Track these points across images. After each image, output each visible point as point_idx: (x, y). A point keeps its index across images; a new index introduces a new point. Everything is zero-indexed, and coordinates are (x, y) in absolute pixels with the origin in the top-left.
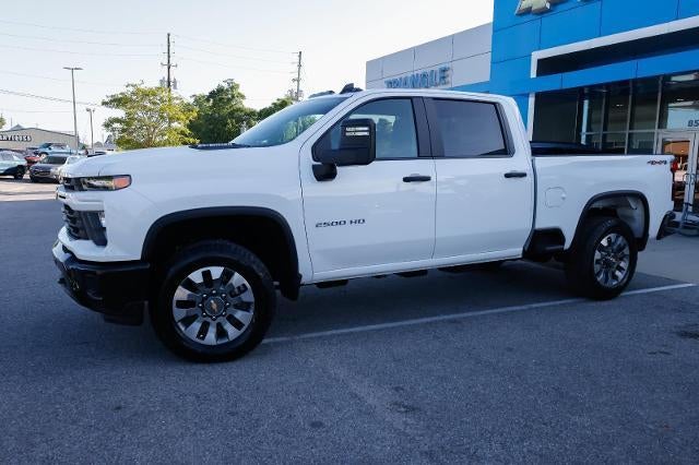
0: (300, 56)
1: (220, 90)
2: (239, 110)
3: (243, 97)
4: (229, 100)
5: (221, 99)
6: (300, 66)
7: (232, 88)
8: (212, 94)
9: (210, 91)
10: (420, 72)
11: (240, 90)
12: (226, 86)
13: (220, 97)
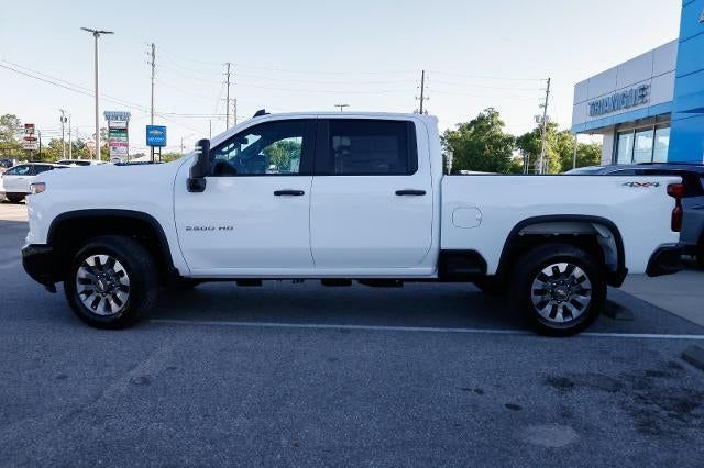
0: (548, 83)
1: (481, 119)
2: (499, 137)
3: (501, 124)
4: (489, 127)
5: (480, 127)
6: (548, 92)
7: (492, 116)
8: (473, 122)
9: (471, 119)
10: (620, 92)
11: (500, 118)
12: (486, 114)
13: (481, 124)
